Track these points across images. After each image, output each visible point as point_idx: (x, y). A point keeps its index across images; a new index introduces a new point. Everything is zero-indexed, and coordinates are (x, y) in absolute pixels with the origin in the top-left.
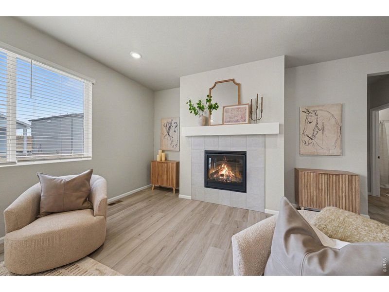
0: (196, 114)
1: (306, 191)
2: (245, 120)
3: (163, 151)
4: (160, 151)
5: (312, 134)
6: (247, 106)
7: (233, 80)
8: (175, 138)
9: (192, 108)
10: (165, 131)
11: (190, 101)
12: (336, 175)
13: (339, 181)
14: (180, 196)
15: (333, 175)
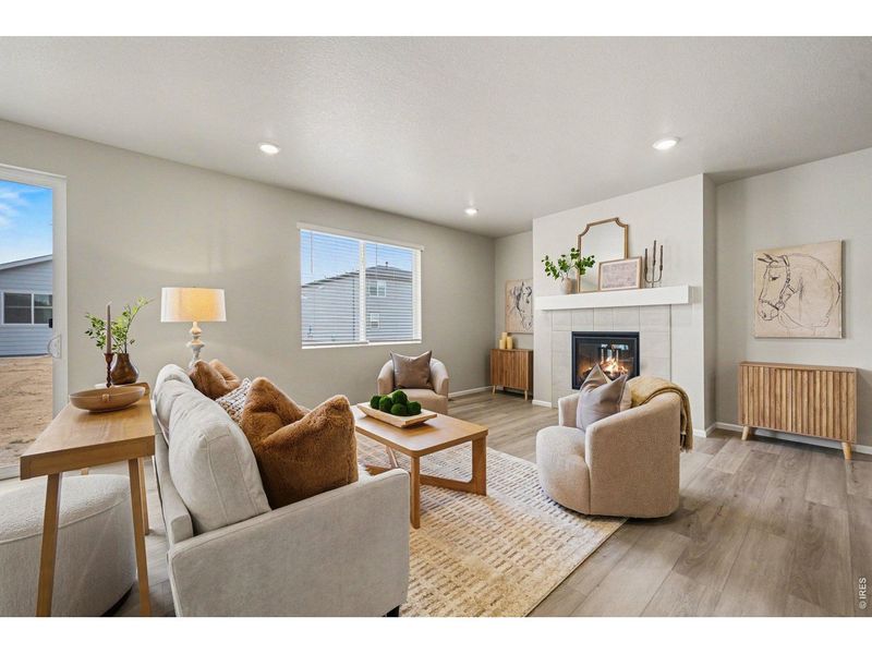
0: (557, 276)
1: (751, 399)
2: (634, 284)
3: (509, 334)
4: (504, 334)
5: (778, 300)
6: (638, 260)
7: (617, 220)
8: (527, 314)
9: (550, 269)
10: (512, 301)
11: (547, 258)
12: (809, 371)
13: (815, 383)
14: (534, 401)
15: (802, 371)
